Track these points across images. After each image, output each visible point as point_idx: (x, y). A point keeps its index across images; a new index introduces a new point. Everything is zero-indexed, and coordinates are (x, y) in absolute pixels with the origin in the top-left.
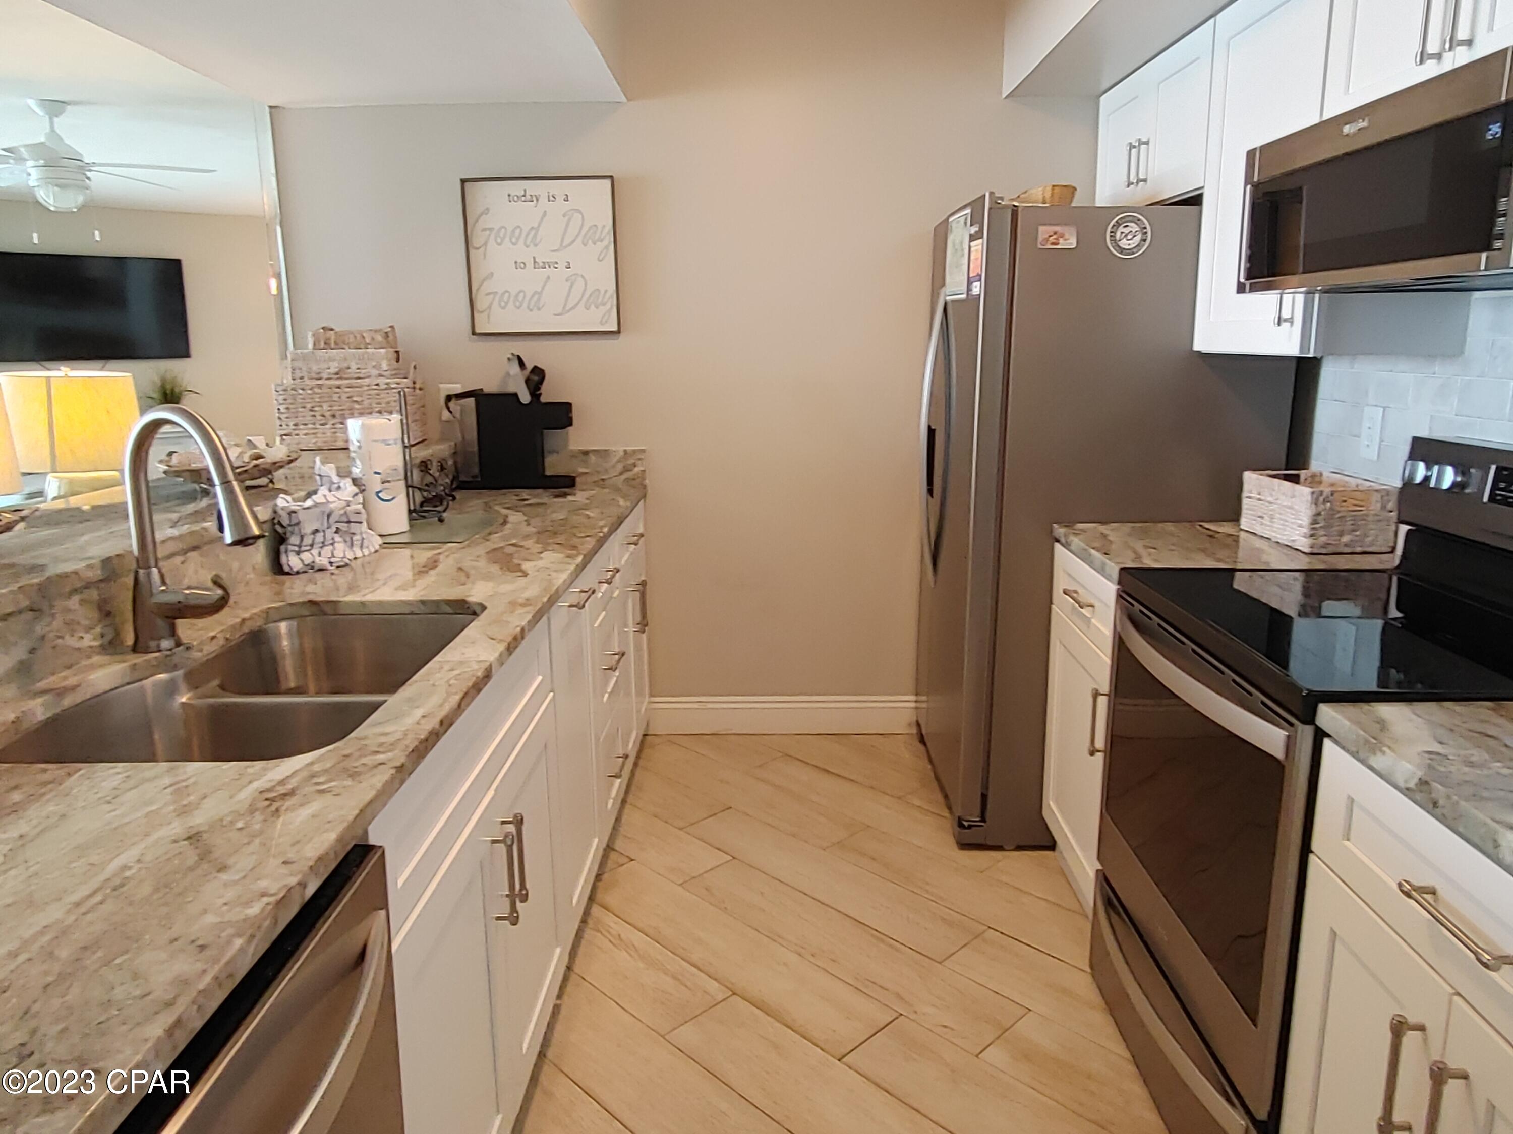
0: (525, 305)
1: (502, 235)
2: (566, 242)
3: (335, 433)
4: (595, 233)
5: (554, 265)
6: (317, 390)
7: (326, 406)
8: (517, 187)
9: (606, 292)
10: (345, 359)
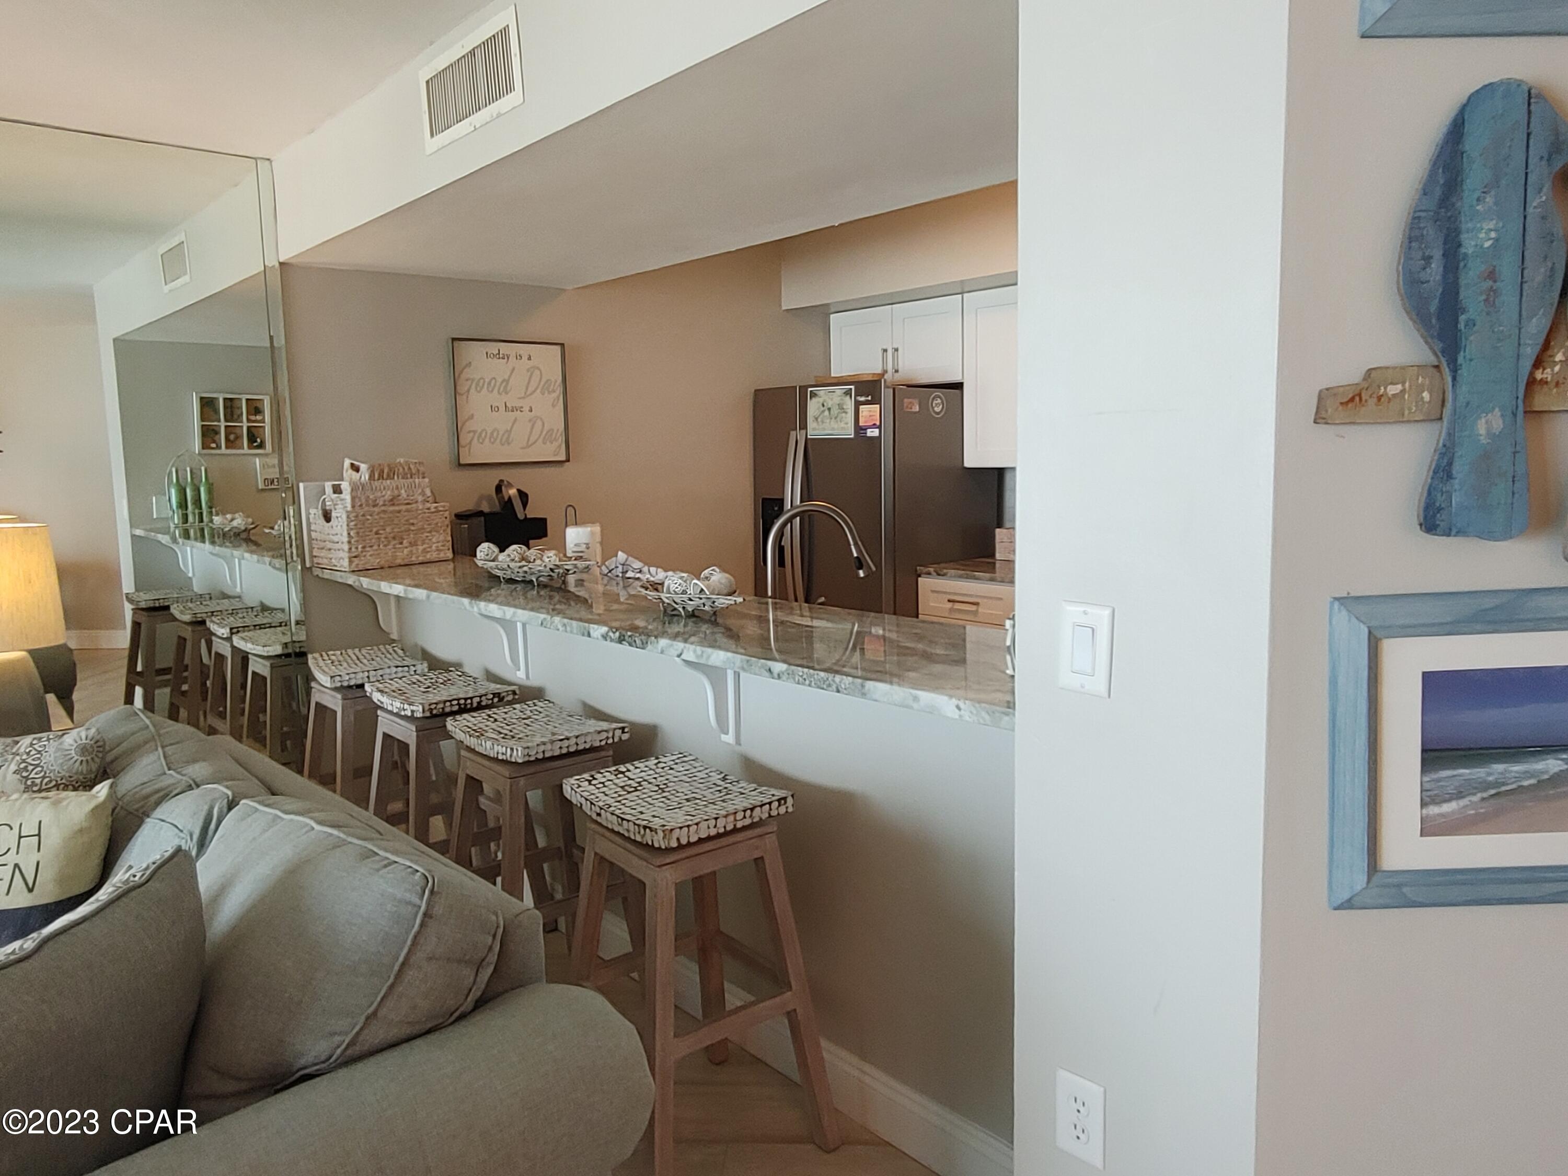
0: (498, 441)
1: (481, 384)
2: (528, 393)
3: (395, 552)
4: (550, 386)
5: (520, 409)
6: (382, 515)
7: (388, 529)
8: (493, 348)
9: (558, 430)
10: (397, 488)
